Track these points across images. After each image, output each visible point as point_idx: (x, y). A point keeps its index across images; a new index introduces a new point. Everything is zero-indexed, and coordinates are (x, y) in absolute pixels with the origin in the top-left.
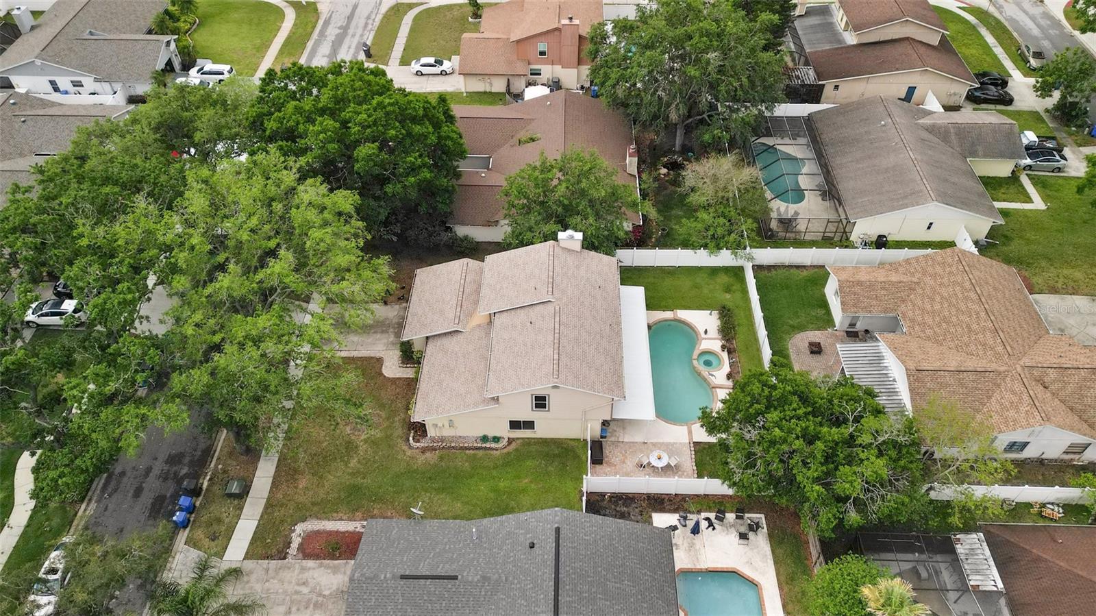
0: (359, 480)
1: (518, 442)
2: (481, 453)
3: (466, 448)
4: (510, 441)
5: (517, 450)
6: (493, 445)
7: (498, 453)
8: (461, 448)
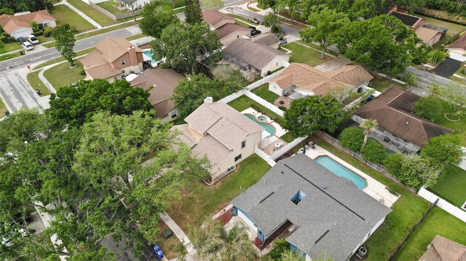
0: (205, 204)
1: (239, 164)
2: (232, 174)
3: (226, 175)
4: (236, 166)
5: (240, 167)
6: (233, 170)
7: (236, 170)
8: (225, 176)
